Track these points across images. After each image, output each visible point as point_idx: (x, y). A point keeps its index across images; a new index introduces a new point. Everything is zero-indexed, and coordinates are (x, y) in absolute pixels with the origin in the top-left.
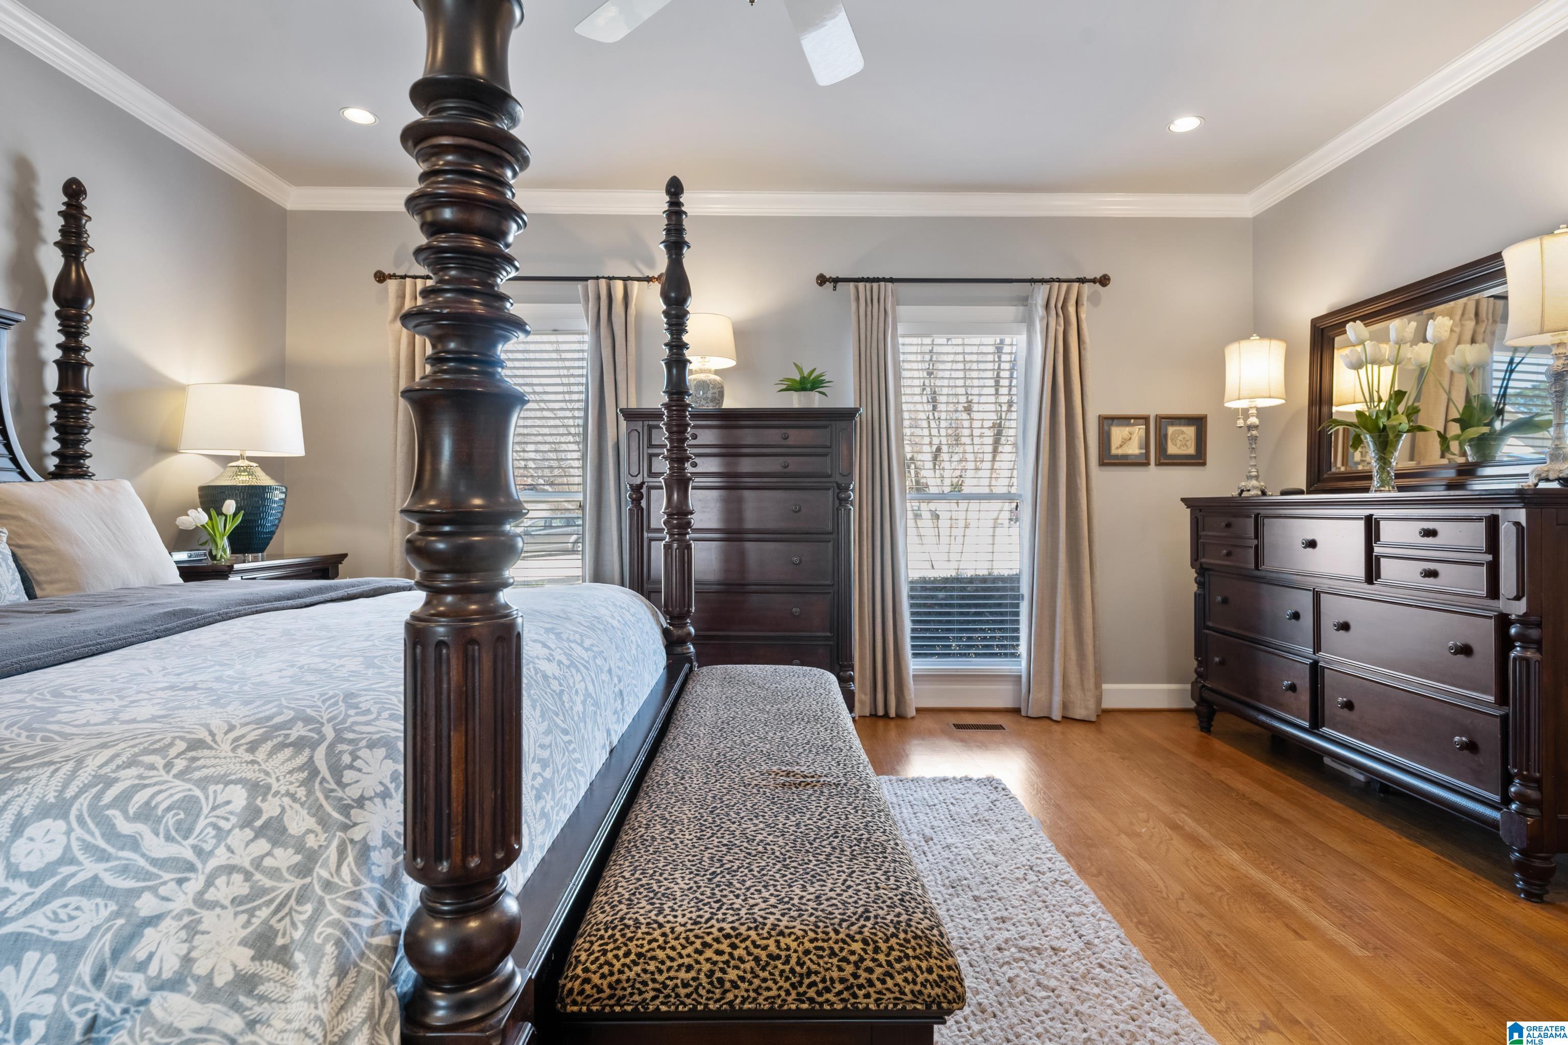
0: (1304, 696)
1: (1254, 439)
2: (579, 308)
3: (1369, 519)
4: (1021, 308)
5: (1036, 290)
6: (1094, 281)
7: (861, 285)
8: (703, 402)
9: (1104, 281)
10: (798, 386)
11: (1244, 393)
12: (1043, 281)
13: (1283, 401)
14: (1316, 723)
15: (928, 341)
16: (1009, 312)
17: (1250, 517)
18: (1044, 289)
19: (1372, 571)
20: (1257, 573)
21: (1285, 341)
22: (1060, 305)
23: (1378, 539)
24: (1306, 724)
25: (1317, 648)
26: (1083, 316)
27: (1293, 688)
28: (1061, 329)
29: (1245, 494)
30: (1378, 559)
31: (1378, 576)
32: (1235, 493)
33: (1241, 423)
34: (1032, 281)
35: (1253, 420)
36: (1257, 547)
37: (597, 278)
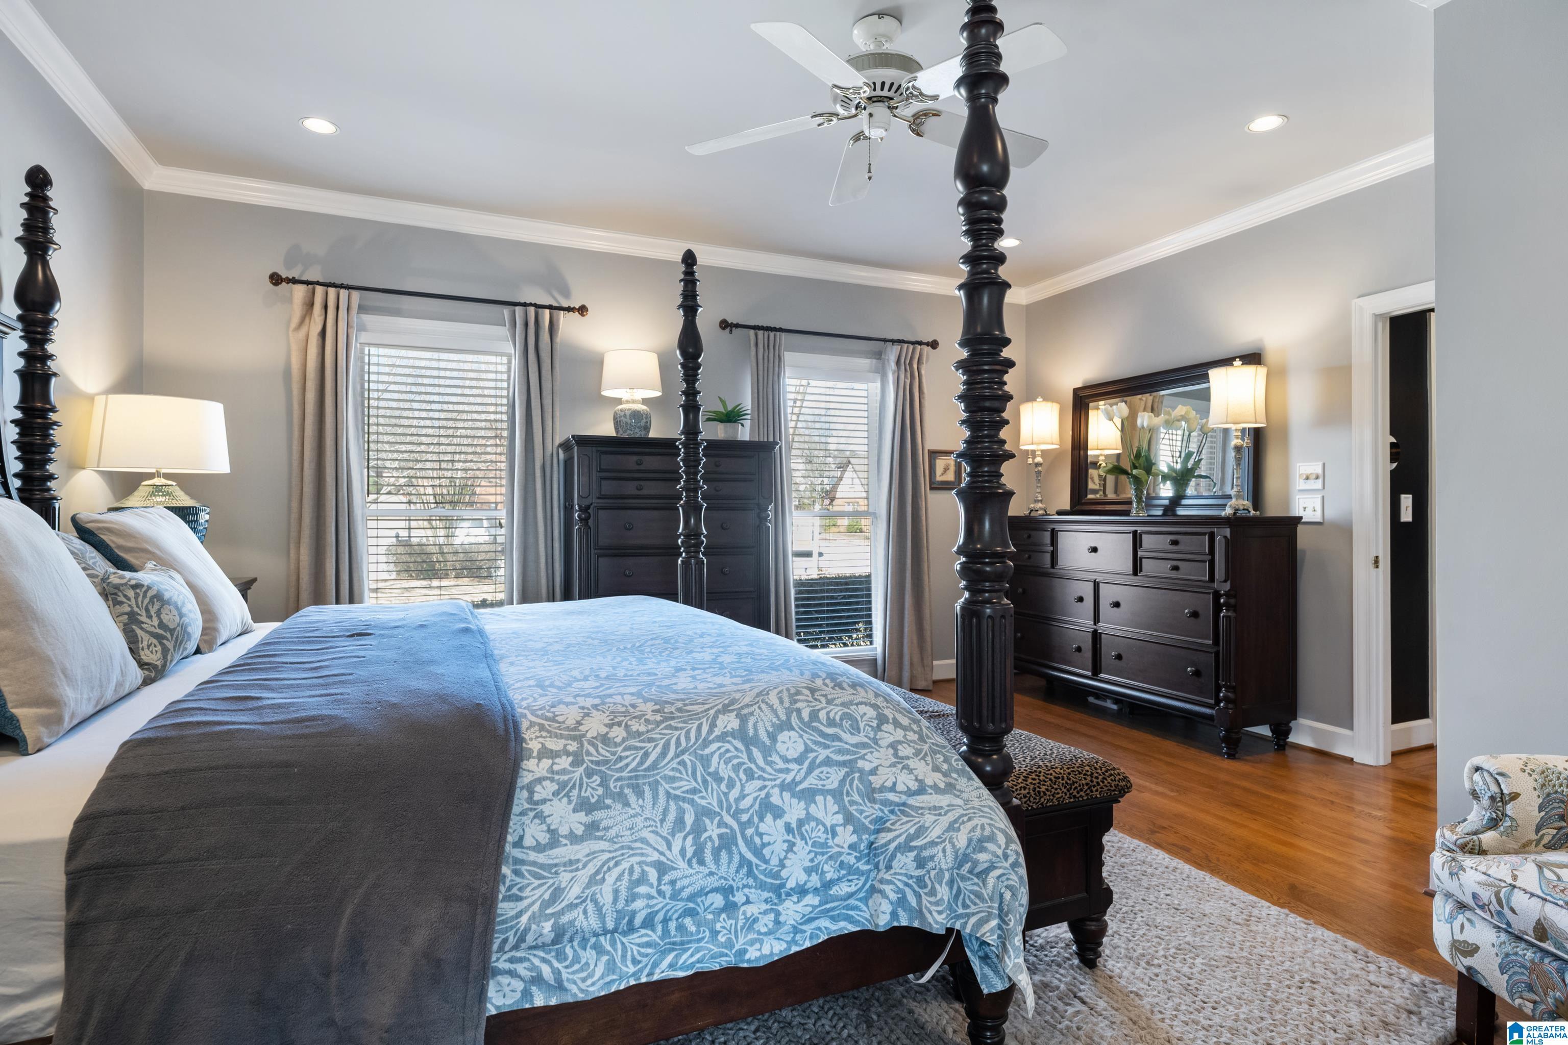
0: (1088, 654)
1: (1039, 472)
2: (504, 331)
3: (1135, 533)
4: (874, 361)
5: (889, 349)
6: (928, 344)
7: (760, 333)
8: (637, 430)
9: (934, 345)
10: (724, 418)
11: (1035, 440)
12: (893, 341)
13: (1058, 447)
14: (1096, 670)
15: (804, 382)
16: (865, 363)
17: (1047, 531)
18: (896, 348)
19: (1137, 568)
20: (1052, 570)
21: (1057, 402)
22: (908, 362)
23: (1141, 546)
24: (1089, 673)
25: (1096, 619)
26: (923, 372)
27: (1079, 649)
28: (908, 382)
29: (1033, 514)
30: (1141, 559)
31: (1141, 571)
32: (1027, 513)
33: (1030, 461)
34: (885, 340)
35: (1039, 459)
36: (1052, 552)
37: (525, 305)
